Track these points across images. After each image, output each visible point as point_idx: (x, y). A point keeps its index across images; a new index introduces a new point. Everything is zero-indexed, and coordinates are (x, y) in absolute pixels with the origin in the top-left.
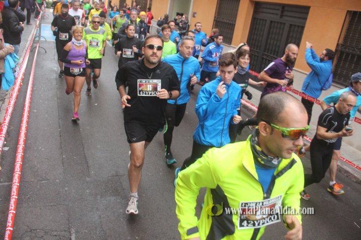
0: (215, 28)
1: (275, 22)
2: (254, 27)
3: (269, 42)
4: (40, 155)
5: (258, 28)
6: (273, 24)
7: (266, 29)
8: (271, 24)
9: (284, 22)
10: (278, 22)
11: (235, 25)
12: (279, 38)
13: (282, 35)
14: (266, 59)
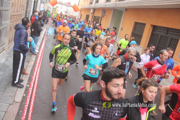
0: (132, 37)
1: (163, 36)
2: (152, 38)
3: (159, 46)
4: (43, 91)
5: (154, 39)
6: (162, 37)
7: (158, 39)
8: (161, 37)
9: (168, 37)
10: (165, 37)
11: (142, 36)
12: (165, 44)
13: (166, 43)
14: (157, 54)
